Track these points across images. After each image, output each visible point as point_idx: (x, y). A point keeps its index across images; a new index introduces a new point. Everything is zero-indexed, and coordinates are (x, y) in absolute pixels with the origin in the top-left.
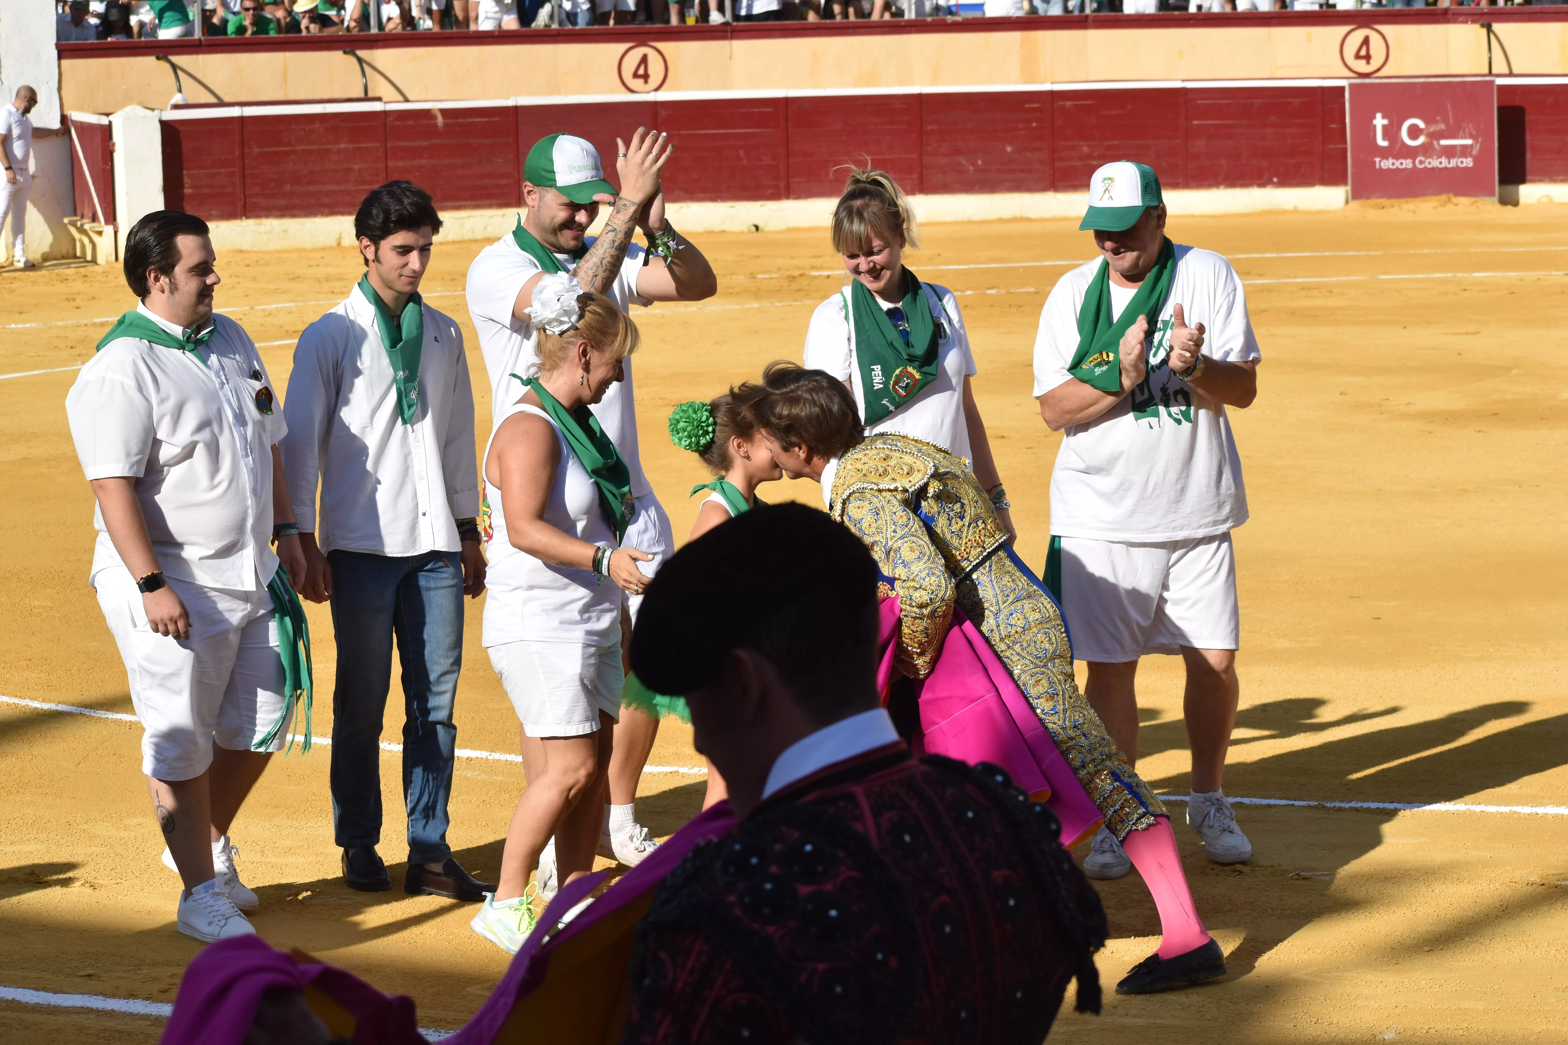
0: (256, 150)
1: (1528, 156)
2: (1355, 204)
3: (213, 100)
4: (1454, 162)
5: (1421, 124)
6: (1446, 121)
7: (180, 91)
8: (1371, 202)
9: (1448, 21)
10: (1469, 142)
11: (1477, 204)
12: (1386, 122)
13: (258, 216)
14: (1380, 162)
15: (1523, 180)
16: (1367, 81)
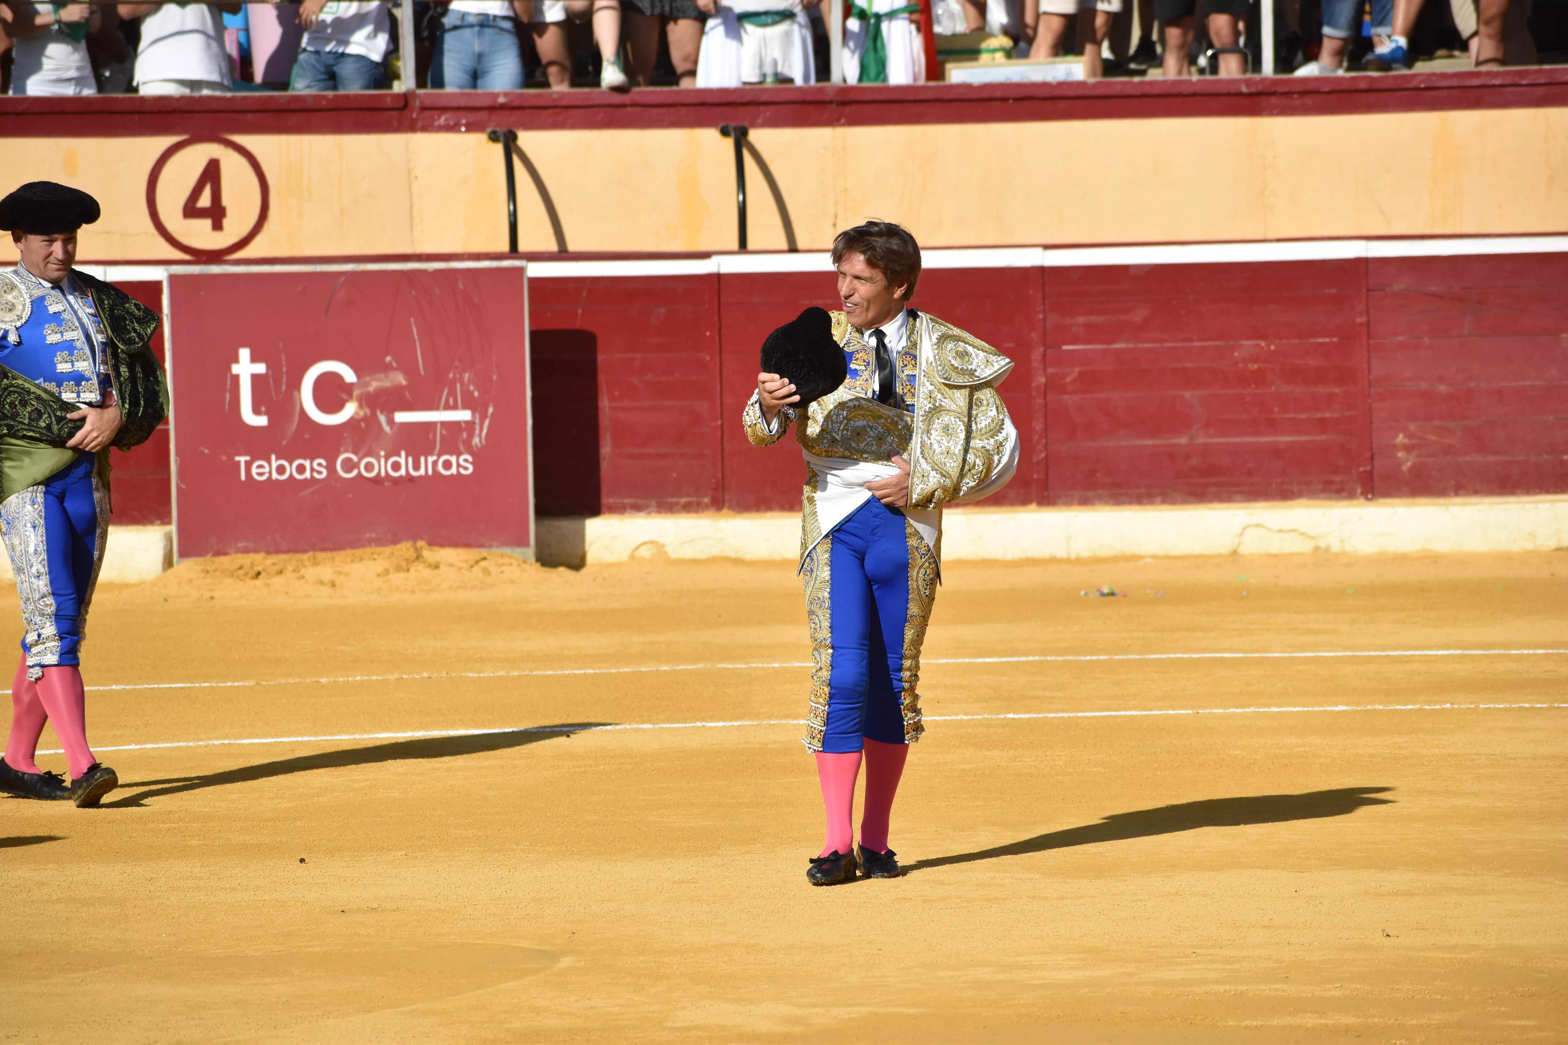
1: (606, 449)
2: (185, 567)
4: (427, 466)
5: (349, 375)
6: (409, 369)
8: (224, 561)
9: (412, 127)
10: (464, 415)
11: (483, 564)
12: (261, 368)
14: (248, 465)
15: (595, 511)
16: (215, 269)
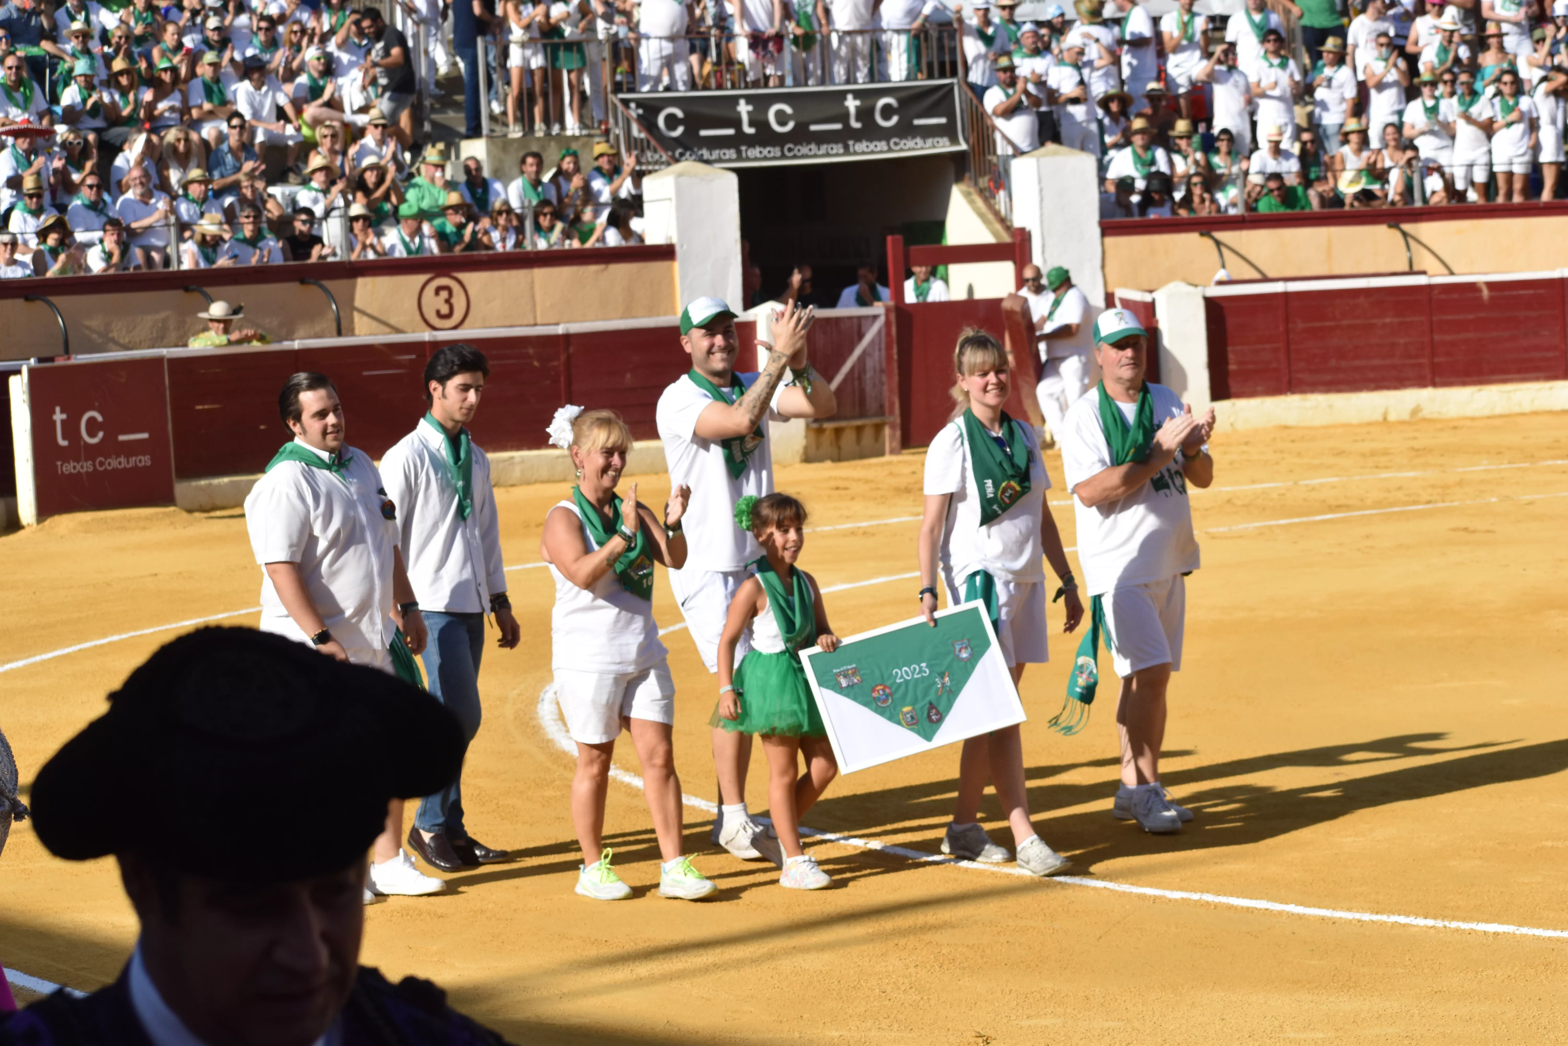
0: (1300, 325)
3: (1257, 276)
7: (1224, 266)
13: (1303, 391)
